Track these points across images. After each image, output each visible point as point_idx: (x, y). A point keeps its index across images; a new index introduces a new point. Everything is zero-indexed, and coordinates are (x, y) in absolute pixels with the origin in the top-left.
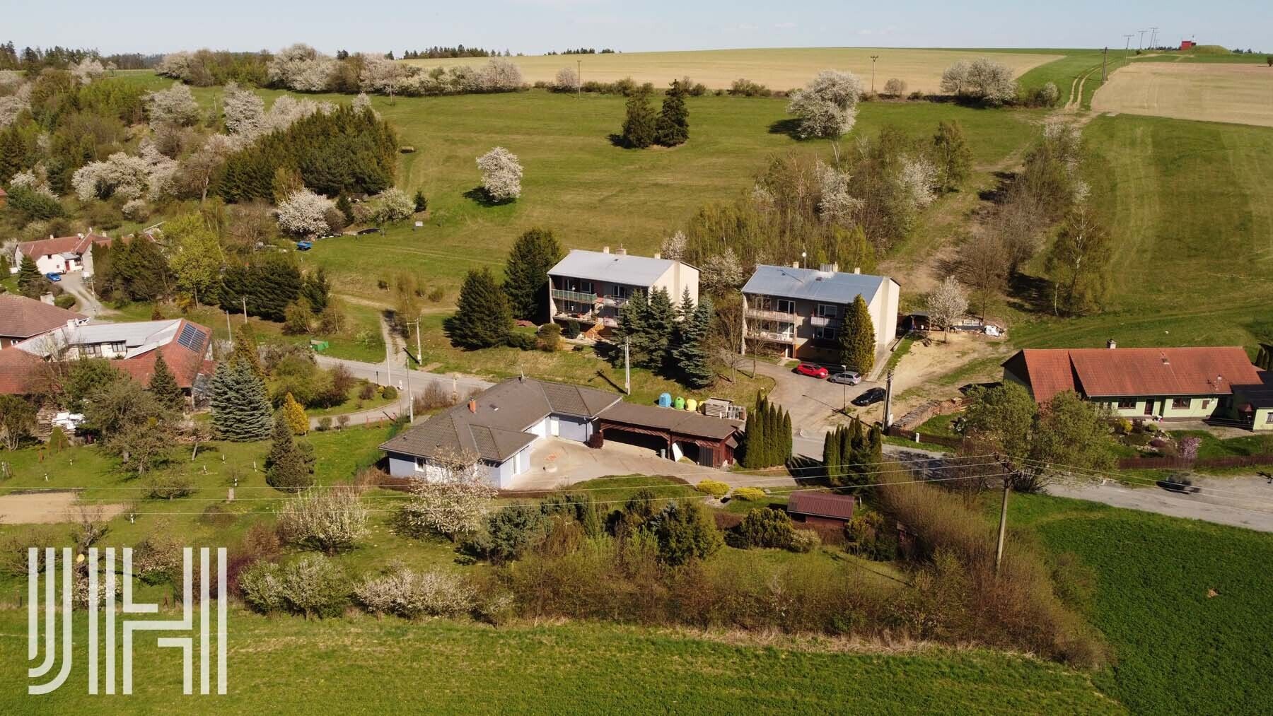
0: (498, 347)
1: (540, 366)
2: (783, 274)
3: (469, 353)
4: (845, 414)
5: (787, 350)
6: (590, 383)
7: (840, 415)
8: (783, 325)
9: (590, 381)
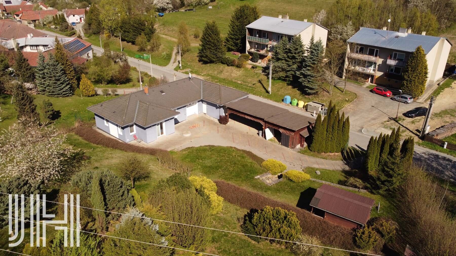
0: (216, 63)
1: (232, 74)
2: (375, 33)
3: (204, 65)
4: (397, 121)
5: (370, 79)
6: (253, 86)
7: (393, 121)
8: (370, 64)
9: (254, 85)
